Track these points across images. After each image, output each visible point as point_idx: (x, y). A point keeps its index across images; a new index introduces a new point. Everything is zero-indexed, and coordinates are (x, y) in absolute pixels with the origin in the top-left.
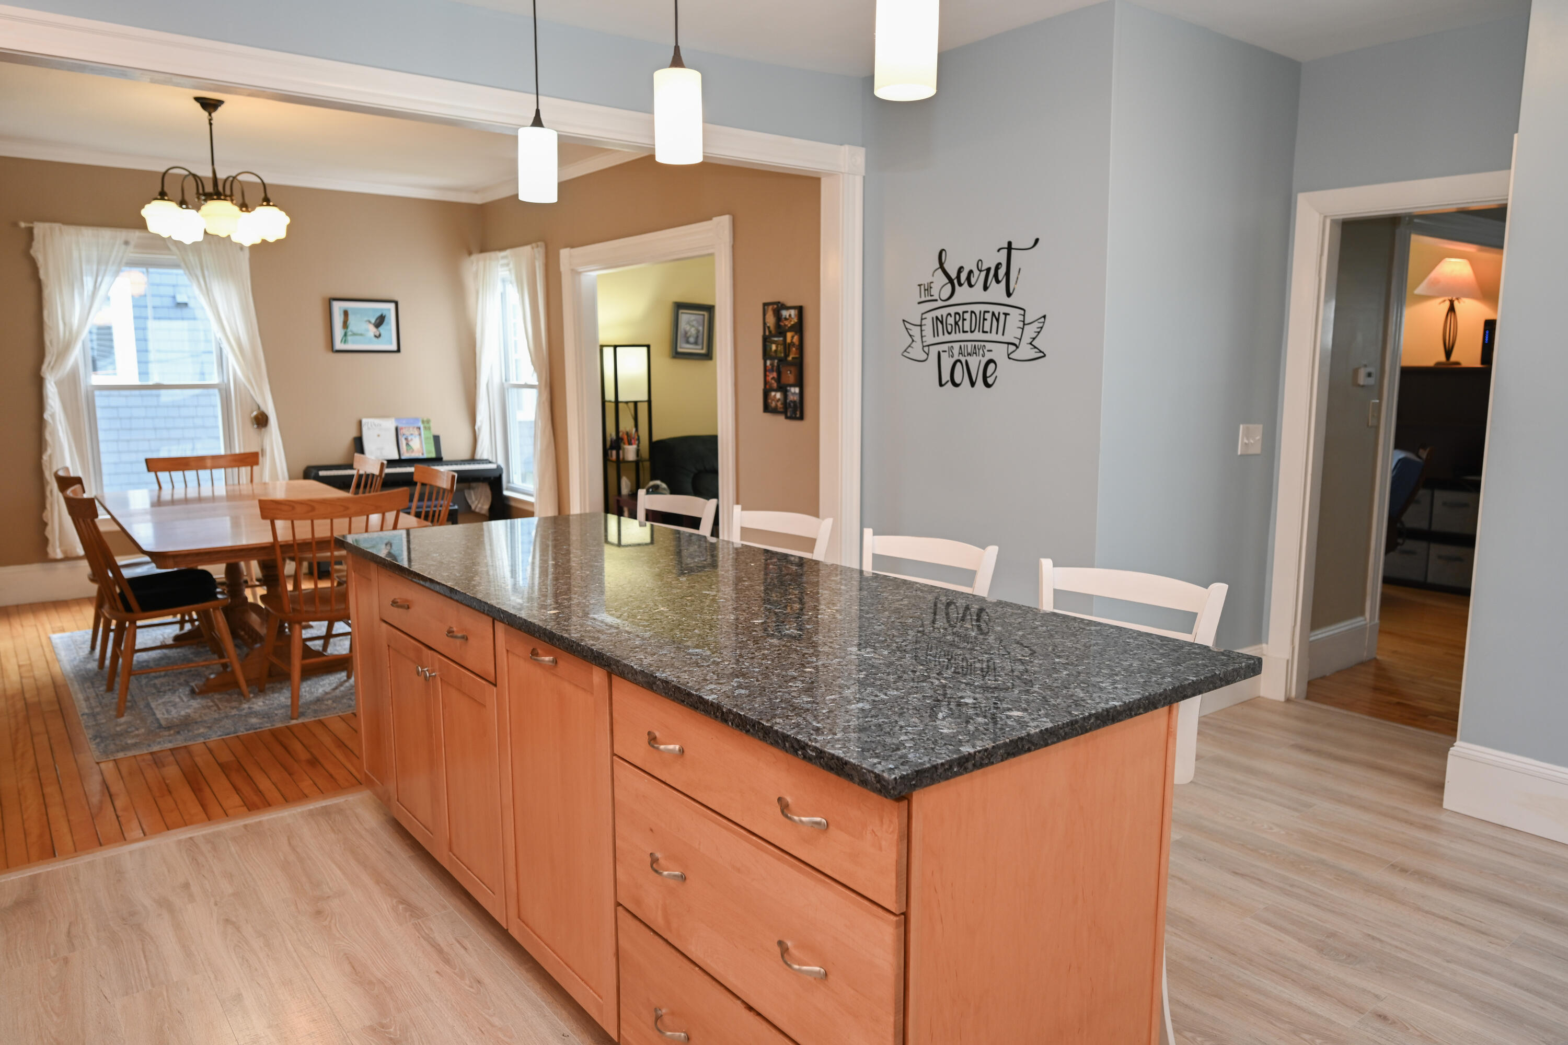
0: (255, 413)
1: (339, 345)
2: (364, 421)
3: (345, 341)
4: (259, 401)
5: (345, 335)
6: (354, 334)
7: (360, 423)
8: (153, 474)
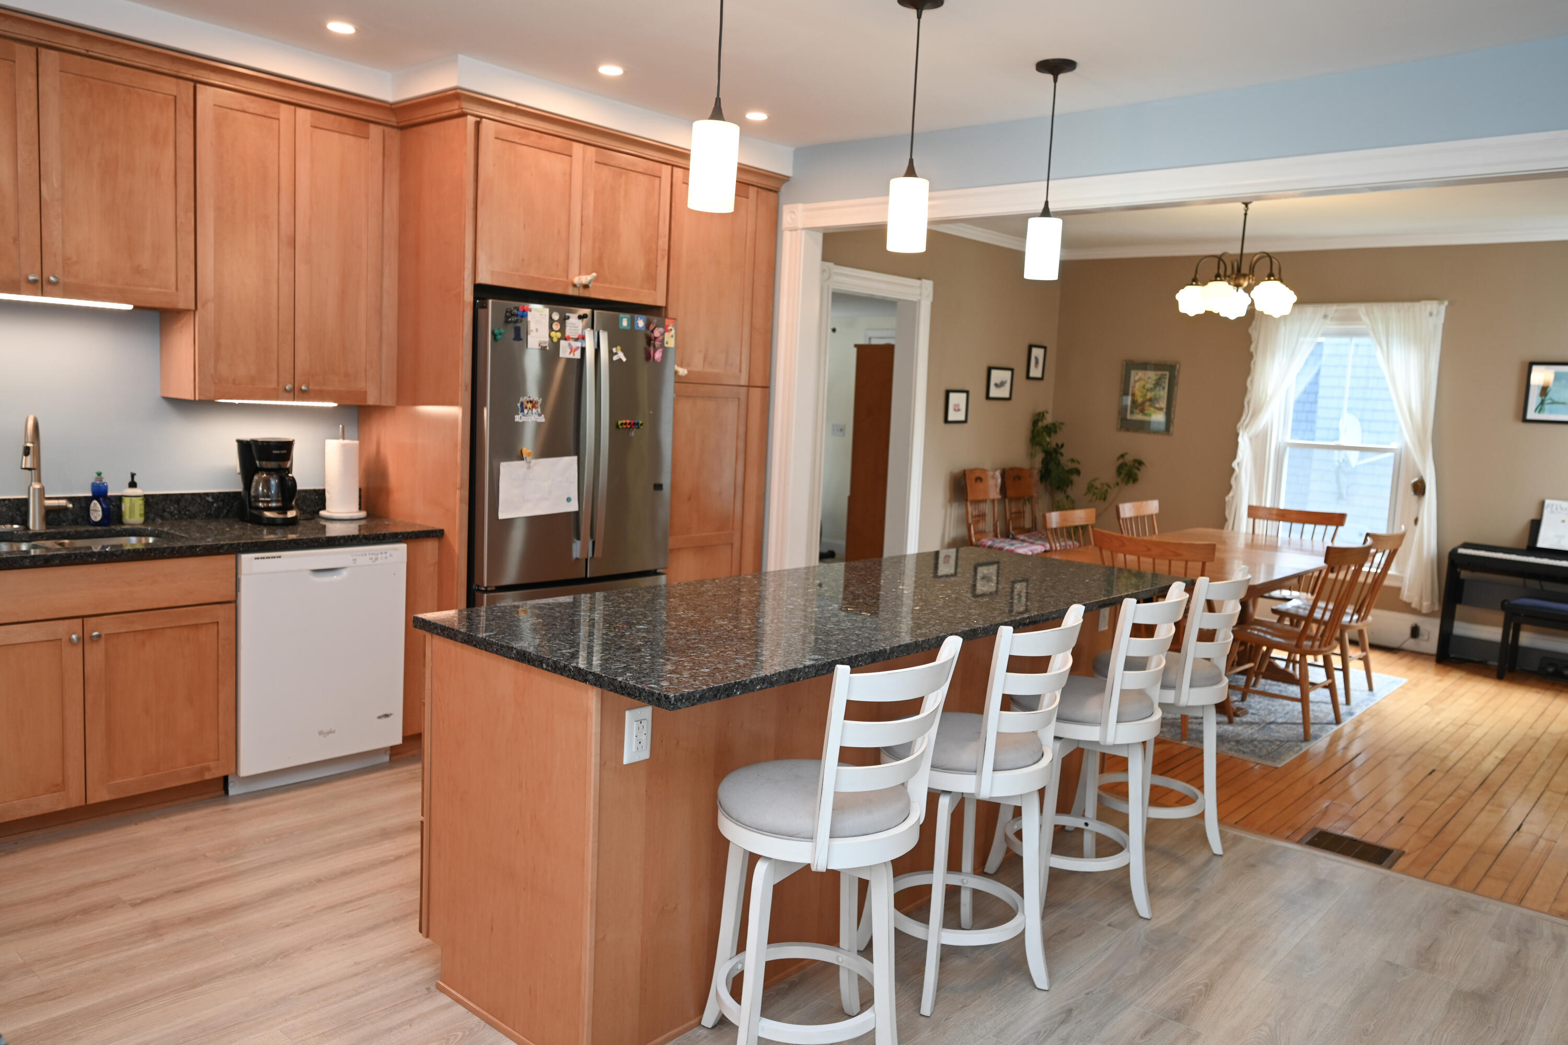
0: (1416, 479)
1: (1531, 415)
2: (1547, 502)
3: (1541, 409)
4: (1420, 467)
5: (1542, 403)
6: (1553, 403)
7: (1542, 504)
8: (1251, 520)
